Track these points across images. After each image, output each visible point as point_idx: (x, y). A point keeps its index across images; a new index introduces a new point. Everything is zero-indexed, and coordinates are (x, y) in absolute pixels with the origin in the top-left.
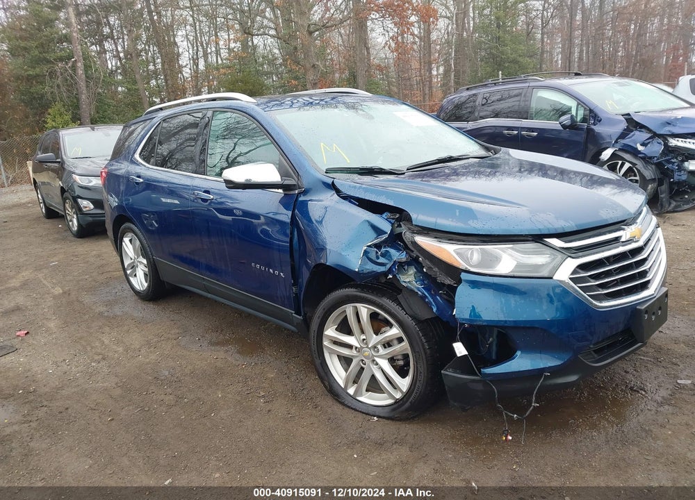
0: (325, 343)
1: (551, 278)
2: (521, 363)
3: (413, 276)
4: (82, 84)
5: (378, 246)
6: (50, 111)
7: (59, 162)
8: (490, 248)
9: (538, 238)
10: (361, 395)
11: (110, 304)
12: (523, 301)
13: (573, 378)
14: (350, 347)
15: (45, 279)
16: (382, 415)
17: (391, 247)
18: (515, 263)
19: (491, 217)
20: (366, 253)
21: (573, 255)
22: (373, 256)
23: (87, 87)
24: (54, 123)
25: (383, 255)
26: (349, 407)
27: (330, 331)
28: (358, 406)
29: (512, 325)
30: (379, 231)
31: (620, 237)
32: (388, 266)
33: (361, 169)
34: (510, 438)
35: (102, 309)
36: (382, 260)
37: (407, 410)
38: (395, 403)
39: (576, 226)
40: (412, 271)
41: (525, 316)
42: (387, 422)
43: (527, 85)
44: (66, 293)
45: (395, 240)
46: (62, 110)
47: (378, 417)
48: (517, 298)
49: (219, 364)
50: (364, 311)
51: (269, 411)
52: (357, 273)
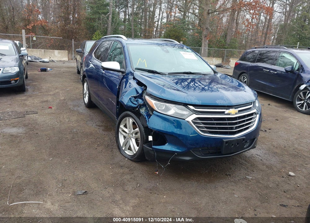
0: (120, 130)
1: (185, 120)
2: (167, 147)
3: (144, 110)
4: (110, 24)
5: (135, 97)
6: (95, 33)
7: (83, 53)
8: (167, 104)
9: (186, 105)
10: (126, 151)
11: (74, 106)
12: (171, 125)
13: (188, 158)
14: (126, 133)
15: (61, 94)
16: (129, 158)
17: (139, 99)
18: (174, 112)
19: (171, 94)
20: (130, 99)
21: (196, 113)
22: (132, 100)
23: (112, 25)
24: (95, 38)
25: (136, 101)
26: (121, 154)
27: (122, 126)
28: (124, 154)
29: (165, 132)
30: (137, 92)
31: (225, 112)
32: (137, 105)
33: (149, 70)
34: (157, 173)
35: (71, 107)
36: (135, 102)
37: (136, 158)
38: (134, 155)
39: (202, 103)
40: (144, 108)
41: (170, 130)
42: (130, 161)
43: (279, 50)
44: (64, 100)
45: (141, 96)
46: (100, 33)
47: (128, 159)
48: (169, 124)
49: (93, 132)
50: (131, 120)
51: (96, 149)
52: (126, 105)
